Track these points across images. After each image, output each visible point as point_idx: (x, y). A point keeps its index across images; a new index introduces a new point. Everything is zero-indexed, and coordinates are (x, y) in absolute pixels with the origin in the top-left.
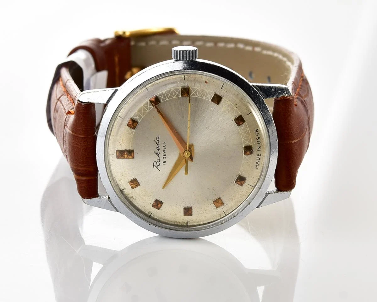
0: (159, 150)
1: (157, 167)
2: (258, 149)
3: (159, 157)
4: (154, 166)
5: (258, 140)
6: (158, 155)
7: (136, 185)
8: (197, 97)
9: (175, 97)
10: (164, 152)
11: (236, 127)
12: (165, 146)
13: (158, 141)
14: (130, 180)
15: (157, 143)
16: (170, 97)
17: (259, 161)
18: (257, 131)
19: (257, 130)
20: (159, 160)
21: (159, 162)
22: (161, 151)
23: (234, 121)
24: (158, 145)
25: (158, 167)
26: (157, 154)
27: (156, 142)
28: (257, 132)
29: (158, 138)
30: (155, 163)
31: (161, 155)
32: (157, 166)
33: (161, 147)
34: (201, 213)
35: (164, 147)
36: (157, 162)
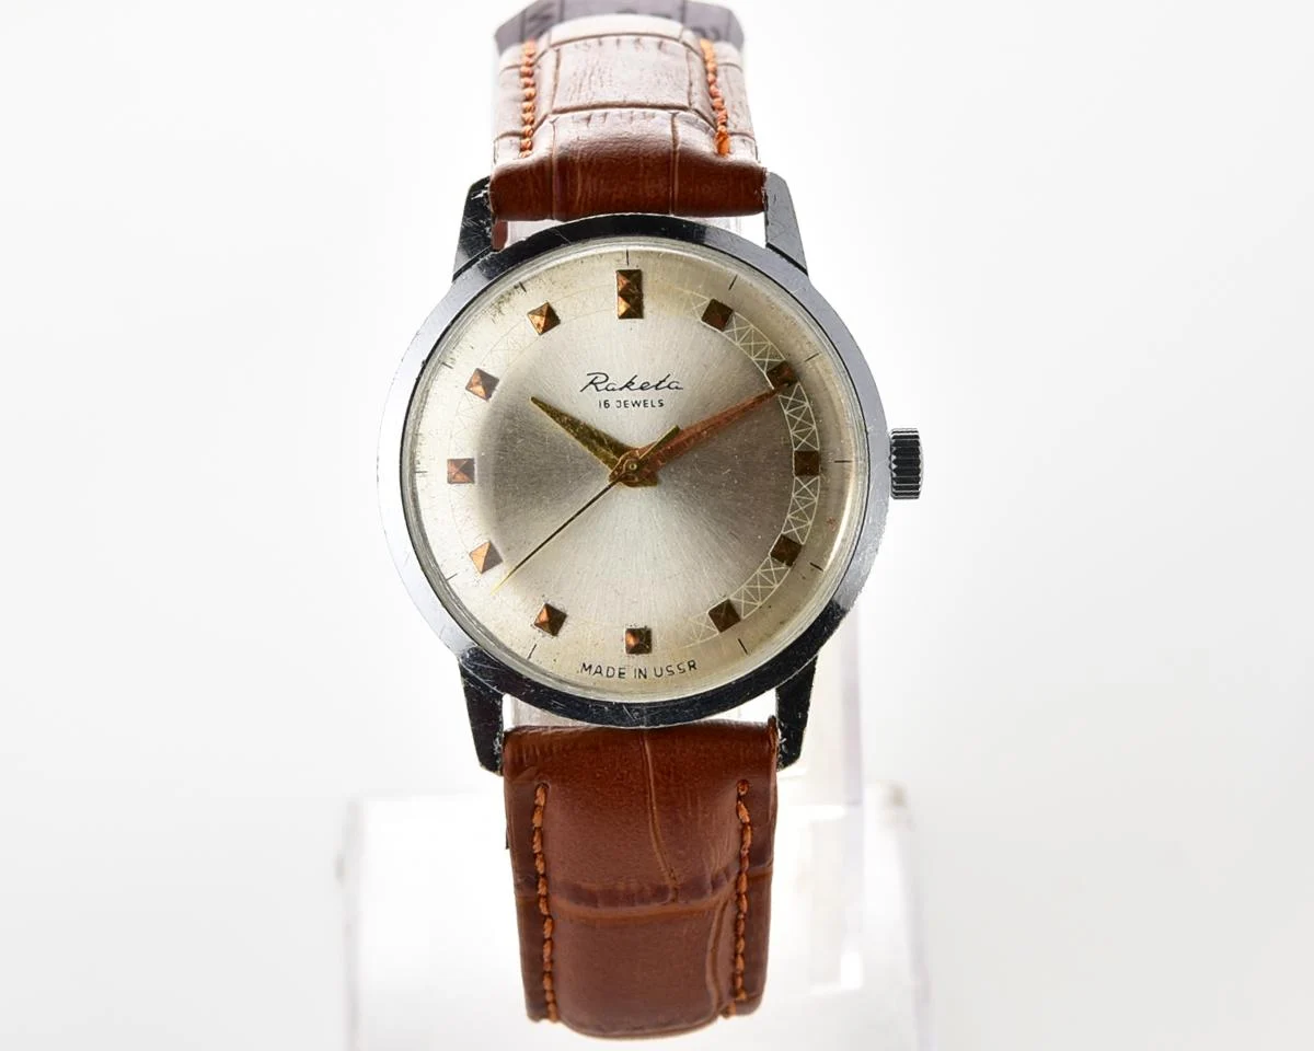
0: (642, 388)
1: (592, 383)
2: (640, 671)
3: (621, 389)
4: (594, 376)
5: (665, 672)
6: (626, 386)
7: (539, 325)
8: (793, 495)
9: (792, 433)
10: (636, 404)
11: (709, 607)
12: (653, 406)
13: (668, 387)
14: (554, 307)
15: (661, 382)
16: (793, 421)
17: (605, 674)
18: (690, 667)
19: (693, 666)
20: (613, 390)
21: (606, 389)
22: (640, 396)
23: (725, 600)
24: (656, 387)
25: (592, 386)
26: (631, 382)
27: (664, 381)
28: (687, 668)
29: (677, 388)
30: (604, 378)
31: (626, 395)
32: (595, 384)
33: (651, 395)
34: (453, 510)
35: (649, 402)
36: (606, 384)
